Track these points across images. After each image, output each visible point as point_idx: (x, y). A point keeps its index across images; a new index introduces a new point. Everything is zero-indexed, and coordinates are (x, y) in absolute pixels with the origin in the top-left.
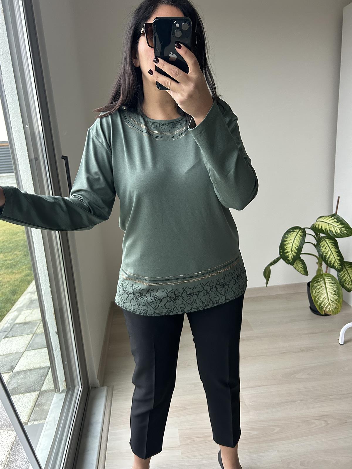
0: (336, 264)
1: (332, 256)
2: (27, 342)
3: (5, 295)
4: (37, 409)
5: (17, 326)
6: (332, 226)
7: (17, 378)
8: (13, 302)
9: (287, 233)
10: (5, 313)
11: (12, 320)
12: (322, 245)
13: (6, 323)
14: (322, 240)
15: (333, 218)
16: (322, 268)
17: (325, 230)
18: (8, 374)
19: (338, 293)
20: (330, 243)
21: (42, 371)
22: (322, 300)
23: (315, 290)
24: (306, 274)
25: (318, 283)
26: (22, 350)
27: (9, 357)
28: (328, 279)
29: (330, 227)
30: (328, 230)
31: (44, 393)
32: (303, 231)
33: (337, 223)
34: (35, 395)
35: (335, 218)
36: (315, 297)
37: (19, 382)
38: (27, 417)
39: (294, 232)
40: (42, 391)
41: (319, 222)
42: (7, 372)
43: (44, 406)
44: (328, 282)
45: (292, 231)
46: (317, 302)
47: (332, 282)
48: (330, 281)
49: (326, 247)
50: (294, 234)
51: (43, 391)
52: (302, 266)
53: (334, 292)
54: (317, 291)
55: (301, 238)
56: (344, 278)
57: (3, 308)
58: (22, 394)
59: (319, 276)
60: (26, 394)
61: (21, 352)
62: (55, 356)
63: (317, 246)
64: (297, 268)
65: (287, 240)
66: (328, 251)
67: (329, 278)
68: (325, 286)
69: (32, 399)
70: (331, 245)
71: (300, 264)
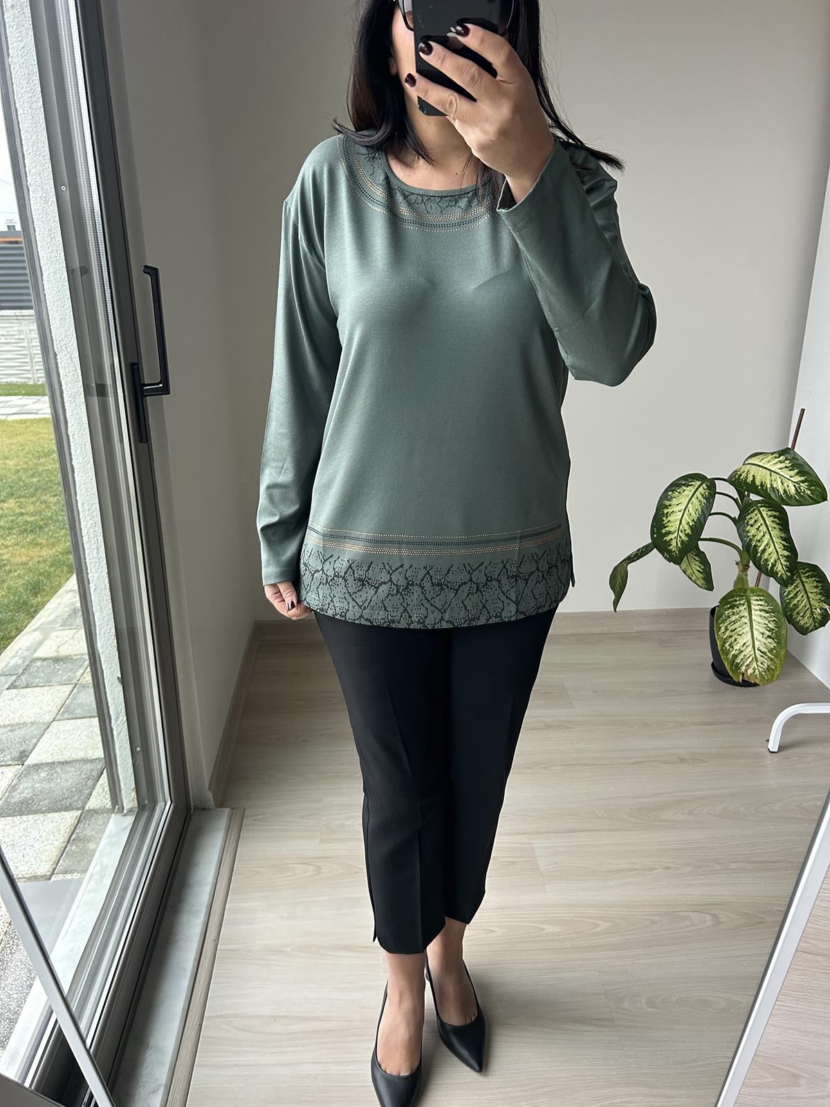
0: (779, 568)
1: (772, 549)
2: (60, 702)
3: (14, 594)
4: (74, 847)
5: (39, 664)
6: (778, 476)
7: (33, 780)
8: (33, 610)
9: (673, 488)
10: (13, 633)
11: (28, 649)
12: (751, 522)
13: (15, 656)
14: (752, 509)
15: (782, 458)
16: (746, 575)
17: (762, 485)
18: (12, 767)
19: (776, 635)
20: (770, 516)
21: (88, 766)
22: (739, 650)
23: (727, 624)
24: (710, 587)
25: (733, 609)
26: (48, 718)
27: (17, 732)
28: (757, 600)
29: (773, 479)
30: (769, 486)
31: (92, 816)
32: (711, 484)
33: (790, 470)
34: (70, 817)
35: (786, 459)
36: (725, 643)
37: (37, 787)
38: (50, 863)
39: (688, 486)
40: (87, 810)
41: (748, 467)
42: (10, 762)
43: (91, 844)
44: (757, 608)
45: (684, 485)
46: (728, 652)
47: (767, 608)
48: (761, 605)
49: (759, 527)
50: (688, 491)
51: (89, 811)
52: (699, 567)
53: (769, 631)
54: (729, 627)
55: (704, 501)
56: (795, 602)
57: (9, 622)
58: (42, 815)
59: (739, 593)
60: (50, 815)
61: (46, 721)
62: (115, 733)
63: (739, 522)
64: (689, 571)
65: (670, 505)
66: (764, 535)
67: (761, 600)
68: (748, 618)
69: (64, 826)
70: (773, 521)
71: (697, 563)
